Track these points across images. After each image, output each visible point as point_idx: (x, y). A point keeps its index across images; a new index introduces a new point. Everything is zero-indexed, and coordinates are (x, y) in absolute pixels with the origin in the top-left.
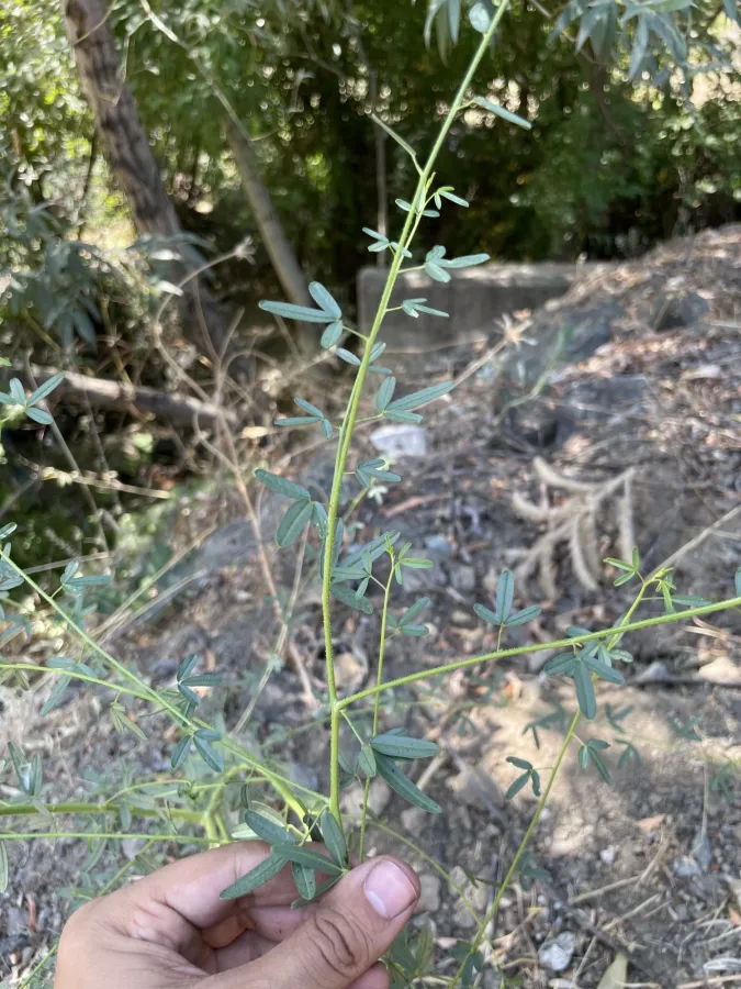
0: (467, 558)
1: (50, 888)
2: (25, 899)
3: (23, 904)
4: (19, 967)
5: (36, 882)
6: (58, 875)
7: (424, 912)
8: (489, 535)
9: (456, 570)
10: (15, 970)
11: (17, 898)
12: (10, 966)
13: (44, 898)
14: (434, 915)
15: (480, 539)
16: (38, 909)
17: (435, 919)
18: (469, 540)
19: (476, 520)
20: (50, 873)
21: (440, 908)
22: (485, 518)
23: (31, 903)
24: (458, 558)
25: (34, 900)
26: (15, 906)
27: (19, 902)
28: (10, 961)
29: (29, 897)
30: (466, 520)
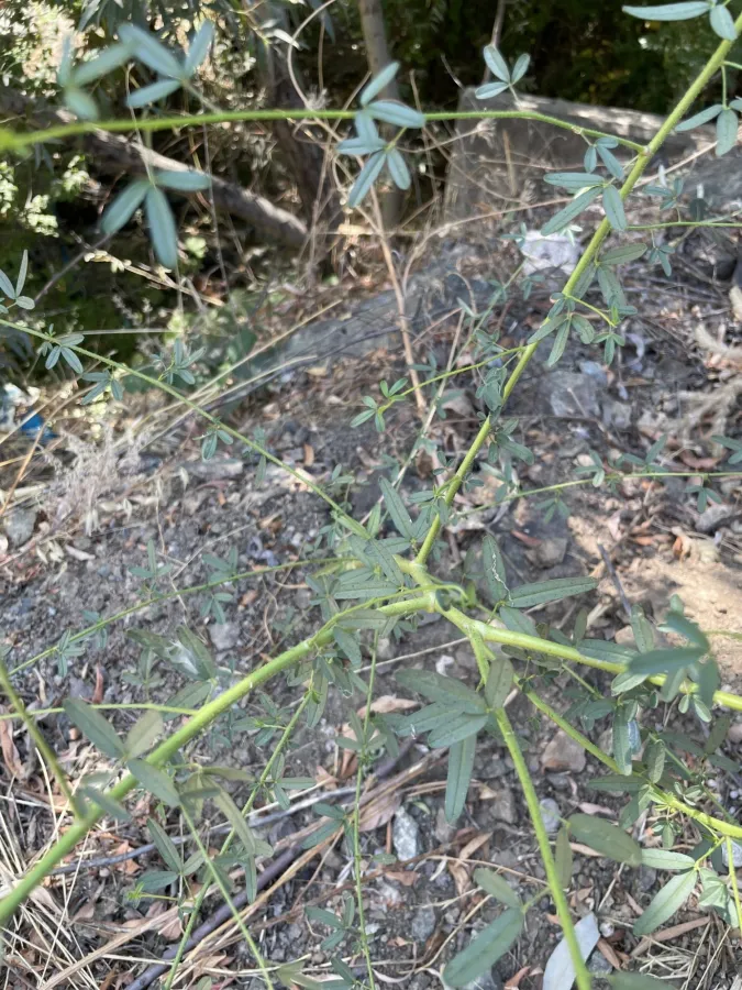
0: (623, 394)
1: (121, 663)
2: (91, 670)
3: (87, 676)
4: (79, 743)
5: (105, 655)
6: (131, 652)
7: (564, 770)
8: (649, 373)
9: (611, 405)
10: (73, 747)
11: (81, 669)
12: (68, 741)
13: (113, 673)
14: (575, 775)
15: (639, 375)
16: (105, 685)
17: (577, 781)
18: (626, 373)
19: (641, 352)
20: (123, 647)
21: (585, 769)
22: (650, 351)
23: (99, 677)
24: (613, 392)
25: (101, 672)
26: (79, 677)
27: (84, 673)
28: (68, 735)
29: (97, 669)
30: (629, 350)
